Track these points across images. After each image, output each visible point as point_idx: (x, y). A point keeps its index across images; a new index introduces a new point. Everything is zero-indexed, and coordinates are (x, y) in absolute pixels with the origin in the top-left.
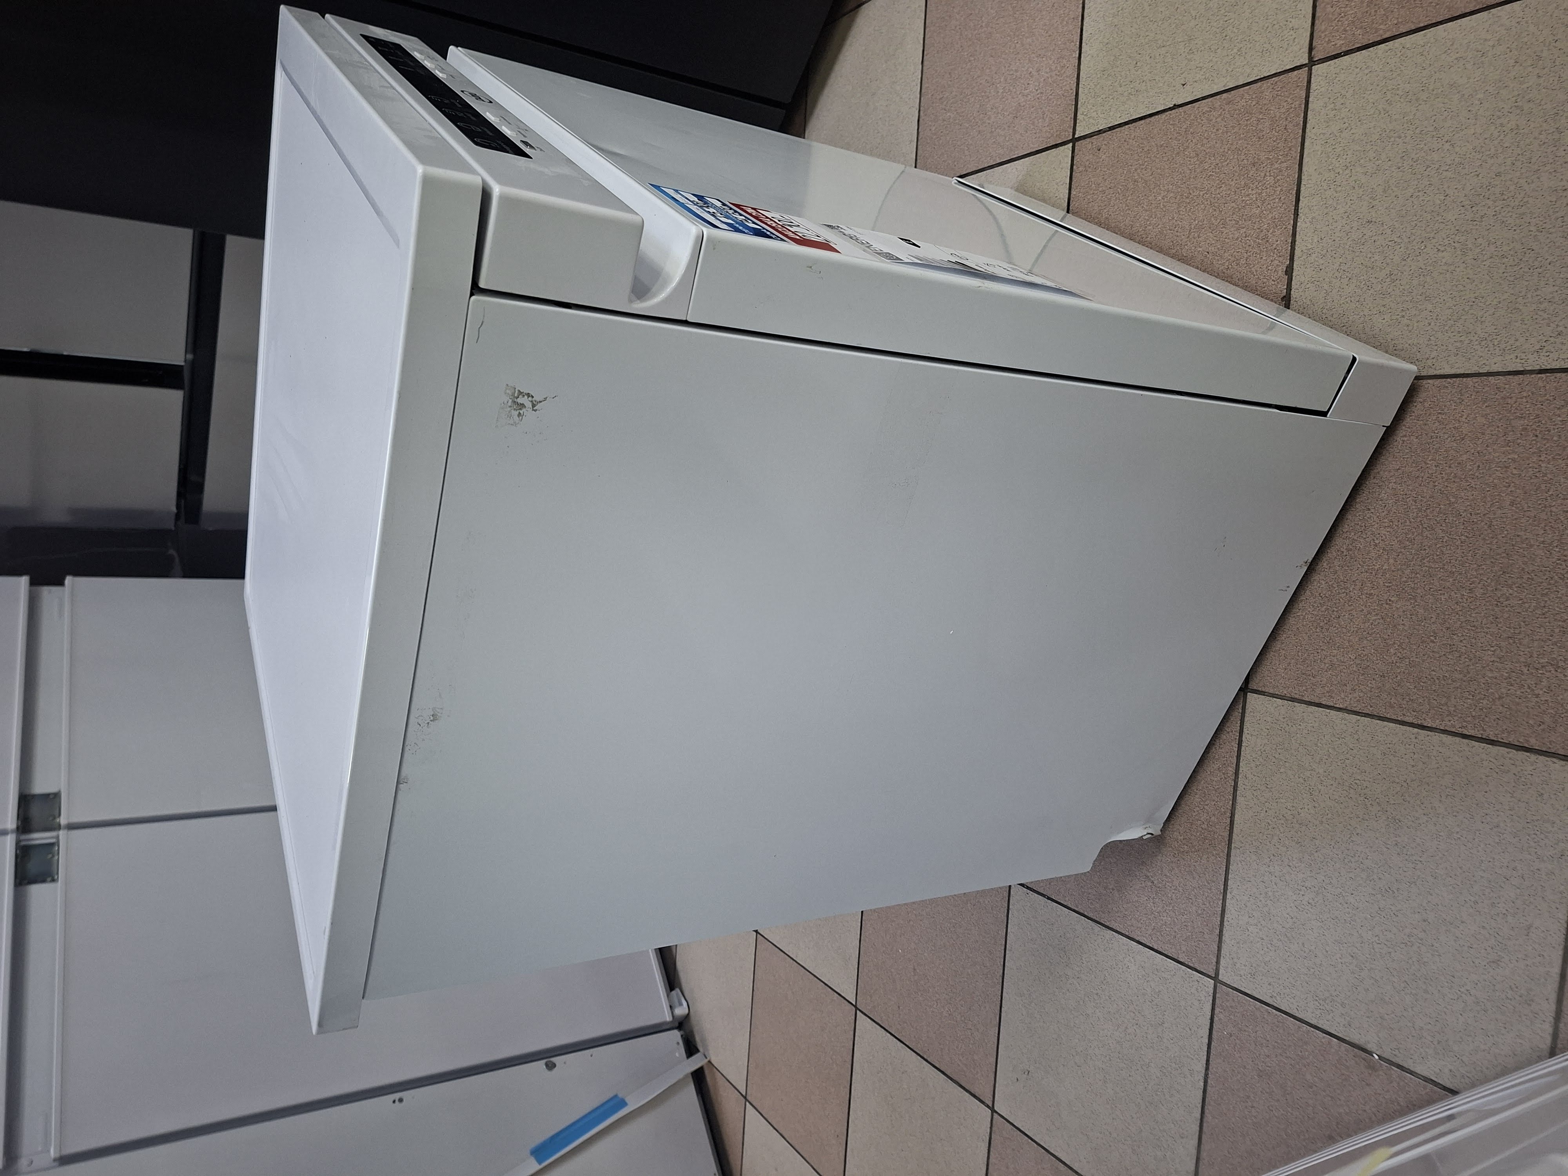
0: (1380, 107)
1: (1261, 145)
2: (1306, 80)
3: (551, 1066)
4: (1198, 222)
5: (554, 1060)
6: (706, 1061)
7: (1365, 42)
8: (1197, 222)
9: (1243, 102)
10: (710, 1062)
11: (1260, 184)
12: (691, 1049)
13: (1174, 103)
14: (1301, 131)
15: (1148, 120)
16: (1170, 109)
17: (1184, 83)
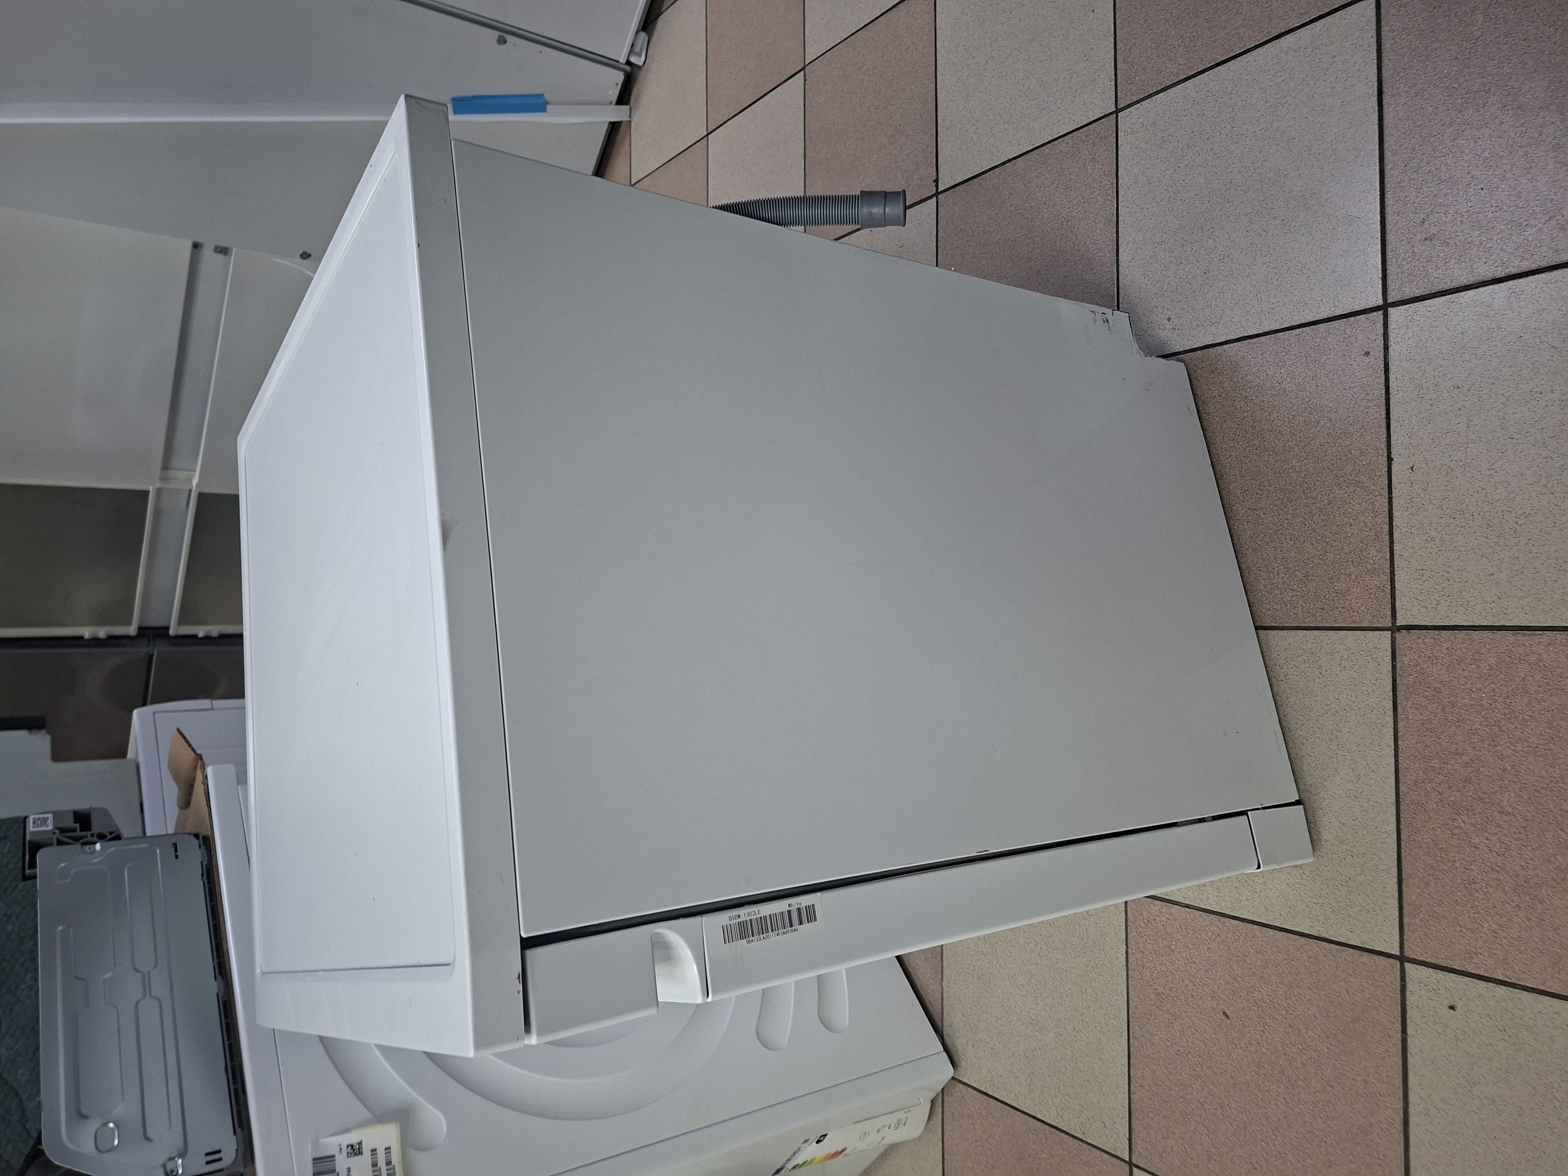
0: (1333, 706)
1: (1324, 581)
2: (1379, 626)
3: (502, 41)
4: (1262, 519)
5: (508, 37)
6: (628, 119)
7: (1399, 688)
8: (1262, 516)
9: (1373, 552)
10: (630, 122)
11: (1286, 586)
12: (624, 98)
13: (1394, 458)
14: (1328, 625)
15: (1384, 424)
16: (1389, 453)
17: (1414, 469)
